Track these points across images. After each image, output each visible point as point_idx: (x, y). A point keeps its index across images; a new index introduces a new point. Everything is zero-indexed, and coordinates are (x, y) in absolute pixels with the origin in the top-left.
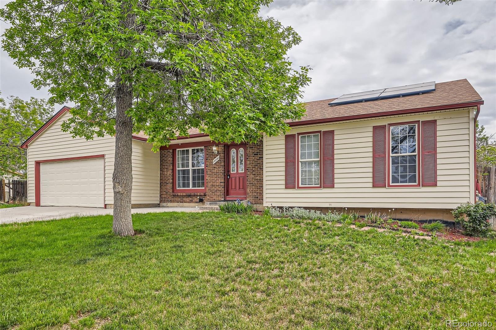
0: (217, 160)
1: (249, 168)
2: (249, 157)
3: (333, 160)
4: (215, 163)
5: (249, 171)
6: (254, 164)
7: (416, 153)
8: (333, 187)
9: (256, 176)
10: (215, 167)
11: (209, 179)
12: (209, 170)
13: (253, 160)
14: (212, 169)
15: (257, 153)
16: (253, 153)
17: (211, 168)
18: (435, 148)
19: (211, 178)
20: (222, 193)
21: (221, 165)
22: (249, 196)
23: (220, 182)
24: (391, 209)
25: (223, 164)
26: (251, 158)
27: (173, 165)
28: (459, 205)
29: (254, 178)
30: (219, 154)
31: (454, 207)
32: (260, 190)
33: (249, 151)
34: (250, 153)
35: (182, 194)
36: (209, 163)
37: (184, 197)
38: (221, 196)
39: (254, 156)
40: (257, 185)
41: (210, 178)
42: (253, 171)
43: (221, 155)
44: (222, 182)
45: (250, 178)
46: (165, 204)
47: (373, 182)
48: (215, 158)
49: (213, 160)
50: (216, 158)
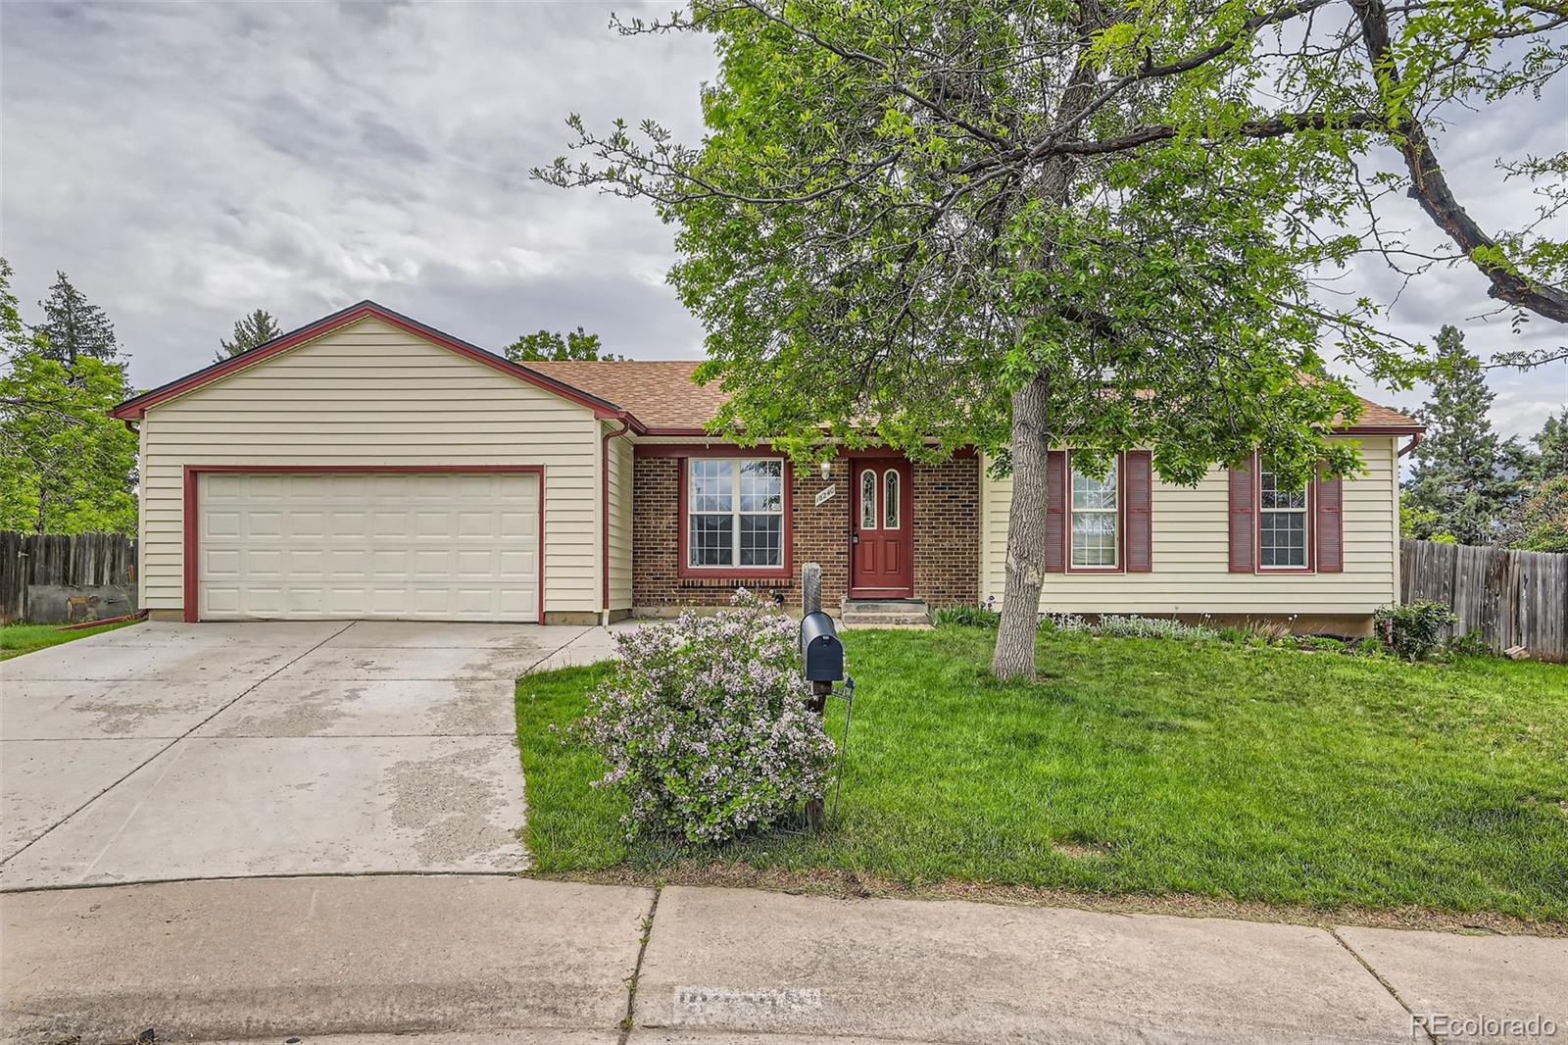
0: (828, 497)
1: (920, 519)
2: (920, 493)
3: (1149, 513)
4: (820, 502)
5: (920, 528)
6: (935, 510)
7: (1305, 509)
8: (1147, 569)
9: (941, 541)
10: (820, 514)
11: (801, 545)
12: (801, 519)
13: (933, 501)
14: (811, 519)
15: (943, 484)
16: (934, 484)
17: (810, 514)
18: (1340, 503)
19: (809, 540)
20: (842, 579)
21: (838, 510)
22: (920, 588)
23: (837, 553)
24: (1292, 615)
25: (844, 506)
26: (927, 497)
27: (678, 502)
28: (1377, 607)
29: (934, 545)
30: (835, 480)
31: (1370, 610)
32: (950, 575)
33: (922, 480)
34: (924, 484)
35: (715, 583)
36: (803, 501)
37: (717, 592)
38: (837, 588)
39: (933, 493)
40: (942, 562)
41: (805, 540)
42: (934, 528)
43: (839, 484)
44: (843, 553)
45: (925, 545)
46: (649, 610)
47: (1230, 563)
48: (822, 489)
49: (817, 496)
50: (826, 491)
